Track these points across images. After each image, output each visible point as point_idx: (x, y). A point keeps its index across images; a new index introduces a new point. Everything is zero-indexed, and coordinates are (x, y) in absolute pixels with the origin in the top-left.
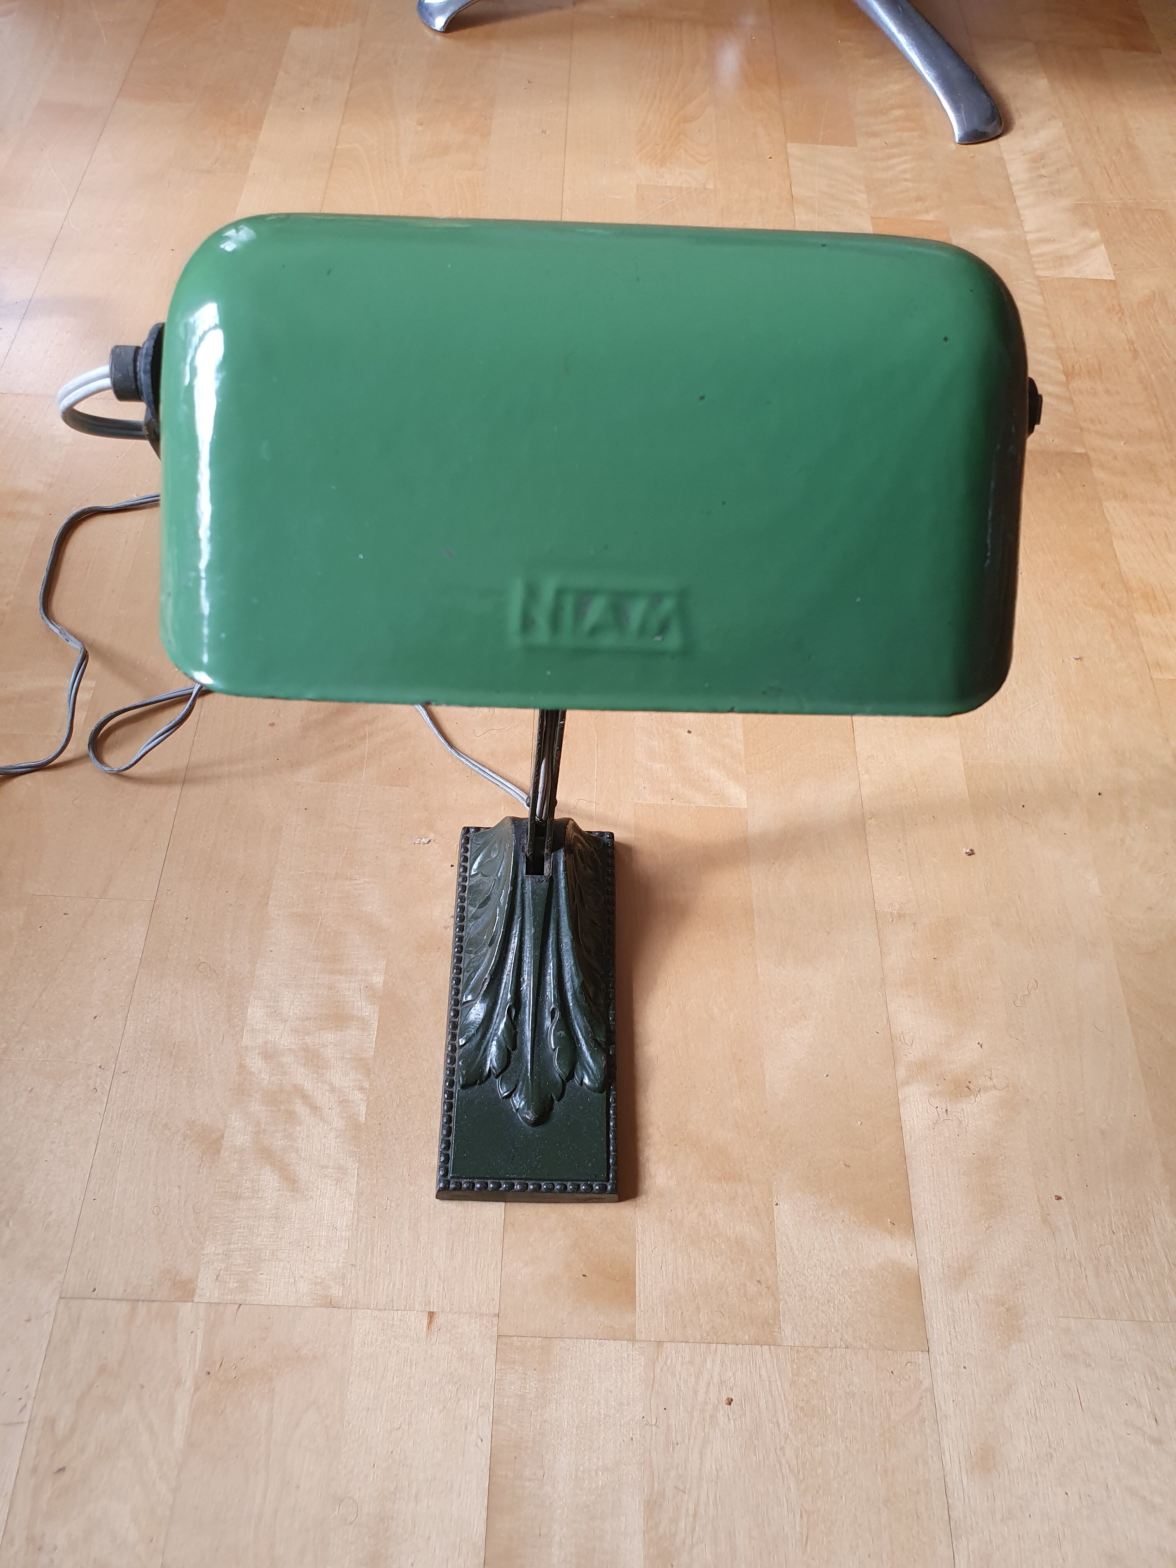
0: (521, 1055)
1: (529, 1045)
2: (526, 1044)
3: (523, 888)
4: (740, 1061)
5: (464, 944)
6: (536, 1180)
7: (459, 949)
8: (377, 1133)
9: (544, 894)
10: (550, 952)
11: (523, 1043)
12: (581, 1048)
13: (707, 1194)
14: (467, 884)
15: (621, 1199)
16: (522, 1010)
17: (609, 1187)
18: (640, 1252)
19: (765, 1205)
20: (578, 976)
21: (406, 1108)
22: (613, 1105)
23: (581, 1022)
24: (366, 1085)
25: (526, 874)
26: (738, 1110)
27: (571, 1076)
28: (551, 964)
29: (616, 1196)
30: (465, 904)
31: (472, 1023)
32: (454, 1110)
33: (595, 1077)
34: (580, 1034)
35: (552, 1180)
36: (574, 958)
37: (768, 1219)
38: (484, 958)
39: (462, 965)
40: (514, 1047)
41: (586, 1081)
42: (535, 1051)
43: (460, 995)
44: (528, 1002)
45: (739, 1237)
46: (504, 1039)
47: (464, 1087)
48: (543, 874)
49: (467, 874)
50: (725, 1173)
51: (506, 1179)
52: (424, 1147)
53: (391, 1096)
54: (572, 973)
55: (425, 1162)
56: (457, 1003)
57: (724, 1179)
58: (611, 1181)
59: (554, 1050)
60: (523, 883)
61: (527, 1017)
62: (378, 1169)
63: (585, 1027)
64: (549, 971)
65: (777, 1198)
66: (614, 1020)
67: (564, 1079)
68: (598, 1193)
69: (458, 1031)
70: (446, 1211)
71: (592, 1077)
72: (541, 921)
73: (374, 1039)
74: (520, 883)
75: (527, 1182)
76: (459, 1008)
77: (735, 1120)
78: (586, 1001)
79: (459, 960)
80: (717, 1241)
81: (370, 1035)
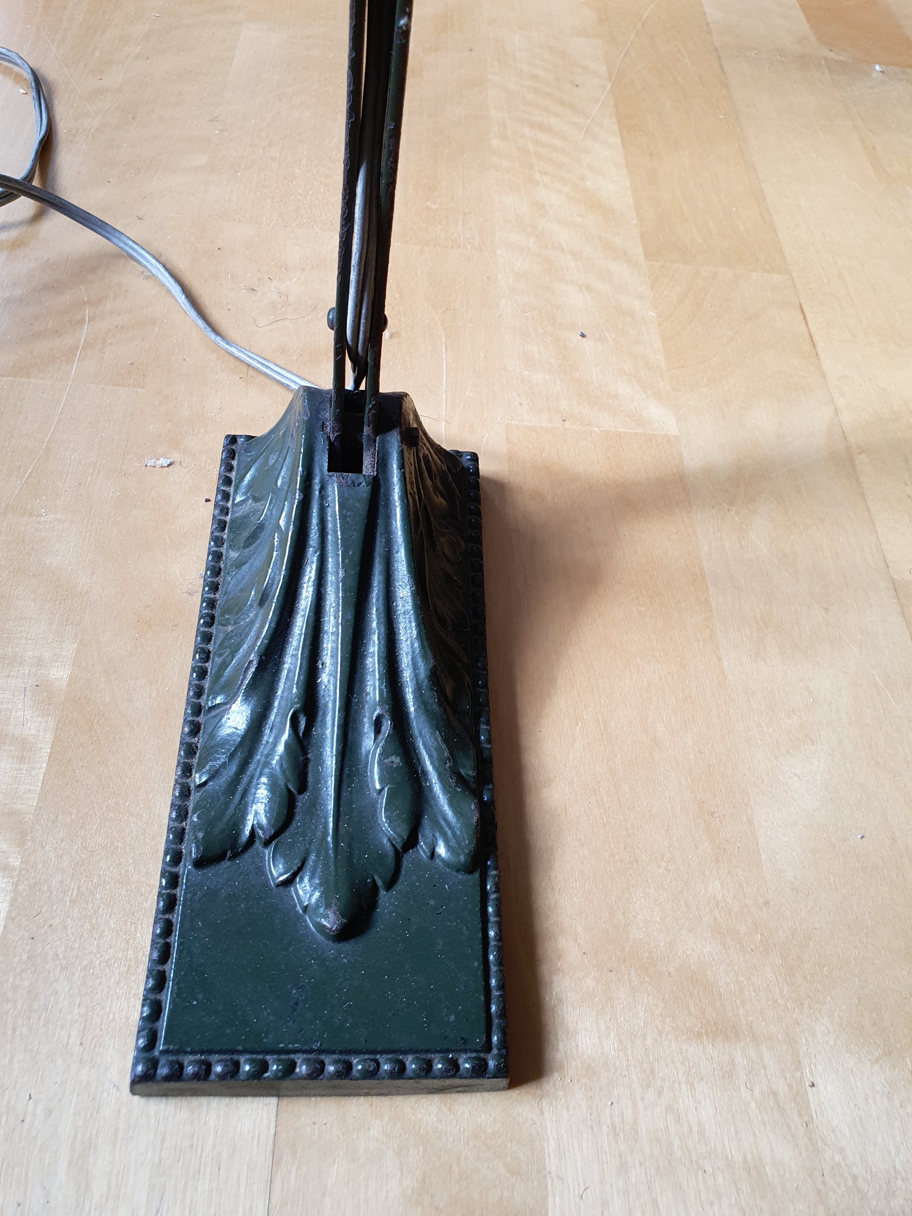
0: (316, 803)
1: (331, 782)
2: (326, 782)
3: (323, 497)
4: (713, 814)
5: (217, 613)
6: (341, 1052)
7: (208, 619)
8: (25, 956)
9: (361, 508)
10: (374, 616)
11: (319, 779)
12: (430, 788)
13: (678, 1065)
14: (228, 518)
15: (512, 1085)
16: (319, 719)
17: (492, 1064)
18: (557, 1199)
19: (790, 1086)
20: (424, 657)
21: (90, 906)
22: (493, 896)
23: (430, 741)
24: (15, 862)
25: (329, 470)
26: (718, 901)
27: (411, 842)
28: (375, 637)
29: (504, 1082)
30: (223, 550)
31: (225, 742)
32: (179, 908)
33: (458, 842)
34: (428, 763)
35: (374, 1052)
36: (418, 626)
37: (800, 1115)
38: (250, 631)
39: (211, 647)
40: (303, 787)
41: (442, 850)
42: (344, 794)
43: (205, 697)
44: (330, 705)
45: (749, 1157)
46: (283, 772)
47: (199, 864)
48: (360, 471)
49: (229, 505)
50: (708, 1022)
51: (280, 1052)
52: (118, 983)
53: (62, 882)
54: (413, 652)
55: (117, 1016)
56: (197, 710)
57: (707, 1035)
58: (495, 1051)
59: (381, 791)
60: (322, 489)
61: (328, 731)
62: (18, 1033)
63: (438, 749)
64: (371, 650)
65: (811, 1072)
66: (489, 741)
67: (399, 847)
68: (471, 1077)
69: (195, 761)
70: (152, 1122)
71: (453, 843)
72: (357, 557)
73: (41, 777)
74: (317, 488)
75: (323, 1057)
76: (201, 719)
77: (715, 919)
78: (440, 704)
79: (207, 638)
80: (709, 1169)
81: (33, 768)
